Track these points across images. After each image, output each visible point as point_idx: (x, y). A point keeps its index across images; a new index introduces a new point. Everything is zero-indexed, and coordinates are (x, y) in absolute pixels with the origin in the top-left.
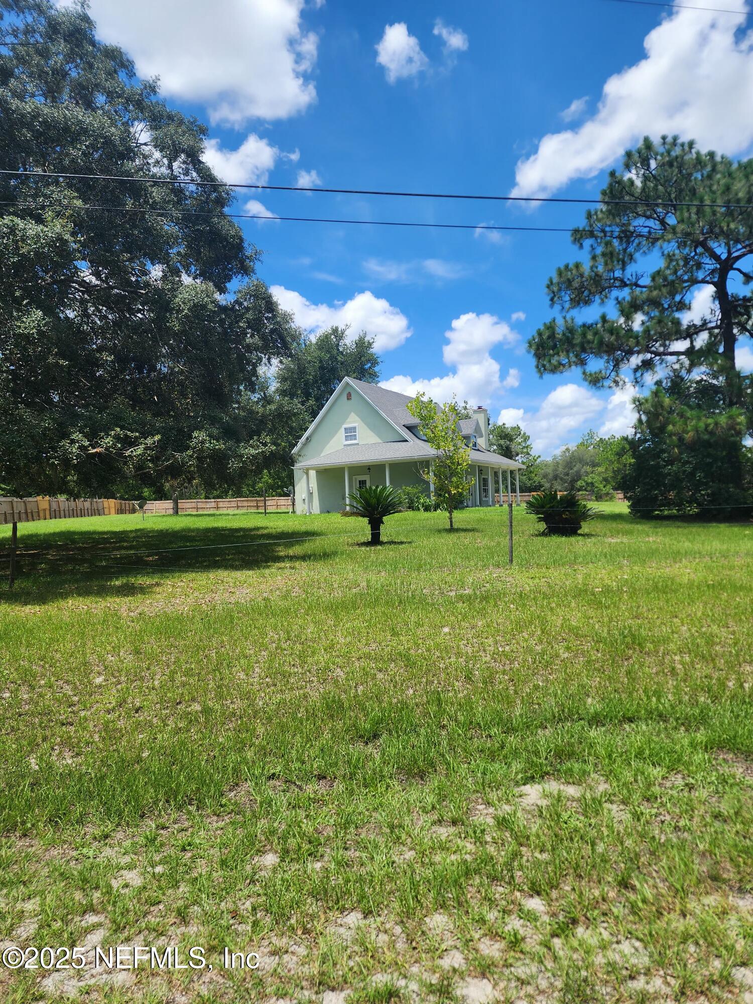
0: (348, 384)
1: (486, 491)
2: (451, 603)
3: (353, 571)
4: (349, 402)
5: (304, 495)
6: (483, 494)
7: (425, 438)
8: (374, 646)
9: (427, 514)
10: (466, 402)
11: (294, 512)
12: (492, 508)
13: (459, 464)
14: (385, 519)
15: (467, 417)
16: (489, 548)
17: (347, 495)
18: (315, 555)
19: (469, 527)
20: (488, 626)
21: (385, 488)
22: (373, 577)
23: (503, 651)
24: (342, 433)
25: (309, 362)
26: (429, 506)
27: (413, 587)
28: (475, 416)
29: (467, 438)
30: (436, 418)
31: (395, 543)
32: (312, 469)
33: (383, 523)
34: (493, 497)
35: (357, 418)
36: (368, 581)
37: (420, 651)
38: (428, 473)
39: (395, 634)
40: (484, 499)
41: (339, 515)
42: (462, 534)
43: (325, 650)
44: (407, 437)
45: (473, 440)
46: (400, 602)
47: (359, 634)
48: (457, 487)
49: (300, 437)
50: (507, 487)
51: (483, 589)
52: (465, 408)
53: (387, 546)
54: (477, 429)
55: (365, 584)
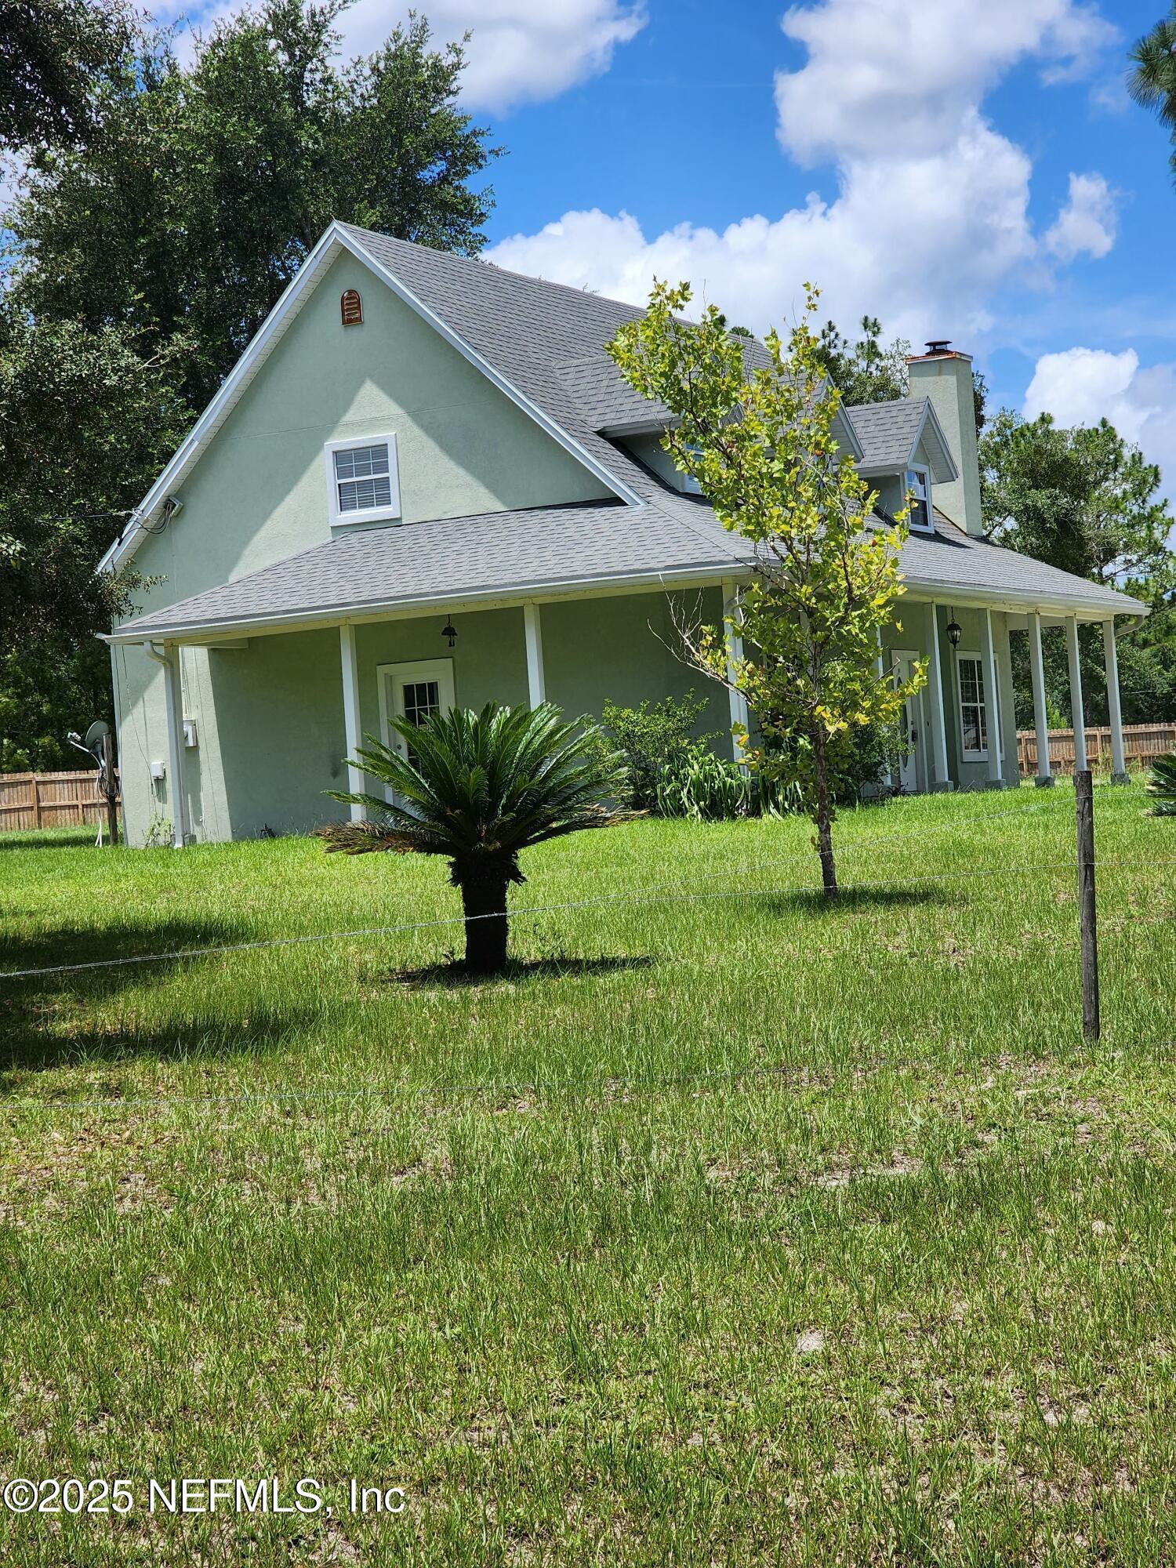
0: (344, 254)
1: (974, 717)
2: (832, 1222)
3: (387, 1097)
4: (354, 332)
5: (161, 761)
6: (966, 736)
7: (696, 486)
8: (490, 1425)
9: (722, 832)
10: (871, 326)
11: (115, 837)
12: (1005, 795)
13: (855, 603)
14: (527, 857)
15: (886, 391)
16: (993, 975)
17: (352, 755)
18: (213, 1027)
19: (906, 883)
20: (997, 1320)
21: (522, 718)
22: (478, 1122)
23: (1065, 1428)
24: (322, 474)
25: (168, 161)
26: (727, 792)
27: (660, 1158)
28: (920, 388)
29: (884, 483)
30: (741, 397)
31: (576, 966)
32: (193, 640)
33: (518, 877)
34: (1011, 744)
35: (392, 408)
36: (458, 1142)
37: (696, 1440)
38: (718, 644)
39: (582, 1370)
40: (970, 755)
41: (319, 846)
42: (878, 915)
43: (272, 1451)
44: (620, 489)
45: (912, 490)
46: (605, 1227)
47: (421, 1371)
48: (848, 705)
49: (133, 497)
50: (1067, 697)
51: (972, 1156)
52: (871, 351)
53: (536, 984)
54: (930, 443)
55: (443, 1151)
